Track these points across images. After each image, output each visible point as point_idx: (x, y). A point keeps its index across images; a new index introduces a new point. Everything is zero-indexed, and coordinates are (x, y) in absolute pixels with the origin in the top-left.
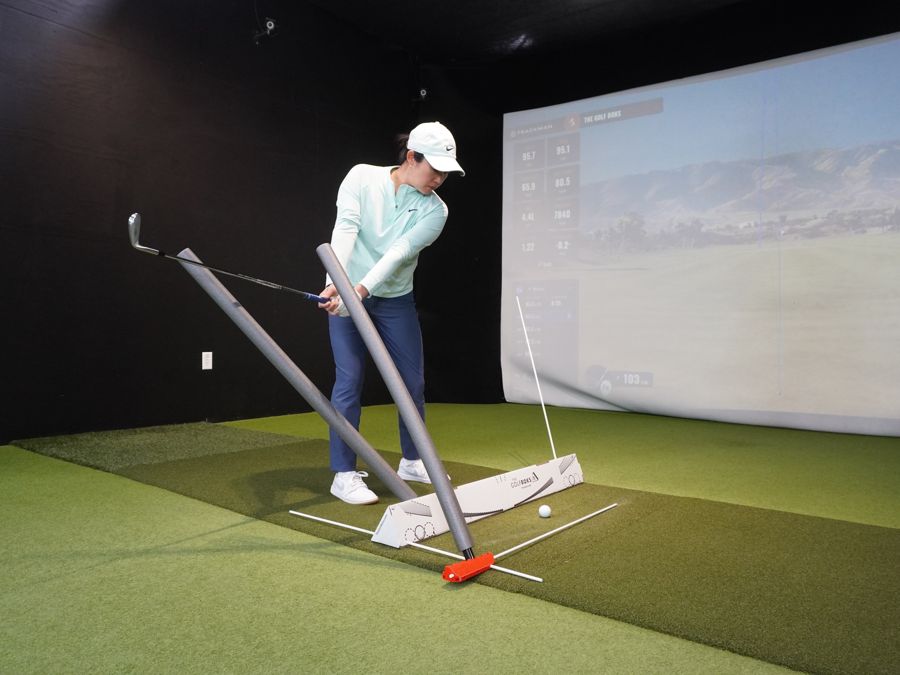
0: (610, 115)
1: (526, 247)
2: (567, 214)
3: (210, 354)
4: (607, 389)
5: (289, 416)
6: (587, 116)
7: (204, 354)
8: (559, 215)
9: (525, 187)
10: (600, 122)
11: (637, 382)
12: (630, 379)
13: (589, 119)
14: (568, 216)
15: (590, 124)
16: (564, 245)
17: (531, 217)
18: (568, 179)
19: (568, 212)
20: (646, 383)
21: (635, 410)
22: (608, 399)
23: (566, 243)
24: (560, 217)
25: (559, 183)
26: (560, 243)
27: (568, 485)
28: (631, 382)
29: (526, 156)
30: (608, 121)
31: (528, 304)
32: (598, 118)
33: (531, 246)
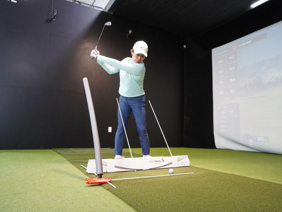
0: (247, 43)
1: (221, 93)
2: (234, 80)
3: (111, 128)
4: (251, 143)
5: (137, 148)
6: (239, 44)
7: (109, 128)
8: (231, 80)
9: (220, 72)
10: (243, 46)
11: (263, 140)
12: (260, 139)
13: (240, 46)
14: (235, 80)
15: (240, 47)
16: (233, 91)
17: (222, 82)
18: (234, 67)
19: (235, 79)
20: (266, 140)
21: (264, 151)
22: (252, 147)
23: (234, 90)
24: (232, 81)
25: (231, 69)
26: (232, 90)
27: (181, 166)
28: (260, 140)
29: (219, 62)
30: (247, 45)
31: (222, 113)
32: (243, 44)
33: (222, 92)
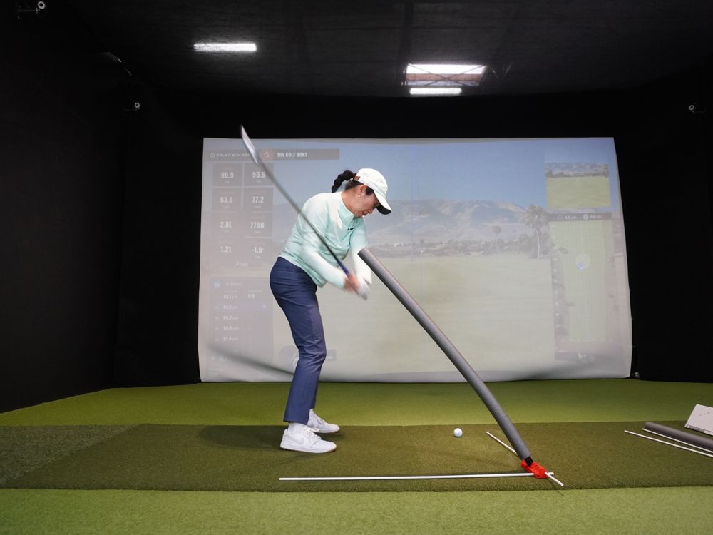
0: (298, 155)
1: (225, 249)
2: (261, 225)
6: (280, 152)
9: (223, 200)
13: (281, 155)
15: (282, 158)
16: (257, 250)
17: (228, 225)
18: (262, 198)
19: (263, 223)
23: (260, 248)
25: (256, 200)
26: (255, 248)
29: (225, 175)
31: (226, 297)
32: (289, 155)
33: (228, 249)
